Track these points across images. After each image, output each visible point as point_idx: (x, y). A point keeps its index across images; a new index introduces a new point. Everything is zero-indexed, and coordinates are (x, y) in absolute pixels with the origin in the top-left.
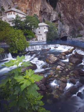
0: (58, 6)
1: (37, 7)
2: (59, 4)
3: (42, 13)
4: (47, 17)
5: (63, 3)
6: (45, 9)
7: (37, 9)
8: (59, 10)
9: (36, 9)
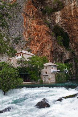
0: (71, 45)
1: (48, 47)
2: (71, 43)
3: (53, 53)
4: (59, 56)
5: (75, 41)
6: (56, 49)
7: (48, 50)
8: (72, 48)
9: (46, 49)
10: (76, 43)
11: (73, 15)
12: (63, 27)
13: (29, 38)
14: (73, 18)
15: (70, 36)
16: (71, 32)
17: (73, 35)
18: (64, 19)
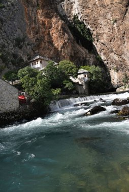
1: (66, 51)
3: (74, 59)
5: (102, 41)
6: (77, 52)
10: (102, 43)
11: (97, 3)
12: (84, 21)
14: (98, 7)
15: (95, 33)
16: (96, 28)
17: (99, 32)
18: (84, 9)
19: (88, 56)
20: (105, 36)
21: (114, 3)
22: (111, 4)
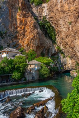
2: (58, 38)
3: (40, 48)
4: (46, 50)
5: (61, 36)
6: (43, 43)
8: (58, 43)
10: (61, 38)
11: (59, 9)
12: (50, 21)
13: (15, 32)
14: (59, 12)
15: (57, 30)
16: (58, 26)
17: (59, 30)
18: (51, 13)
19: (51, 45)
20: (63, 33)
21: (71, 9)
22: (69, 10)
